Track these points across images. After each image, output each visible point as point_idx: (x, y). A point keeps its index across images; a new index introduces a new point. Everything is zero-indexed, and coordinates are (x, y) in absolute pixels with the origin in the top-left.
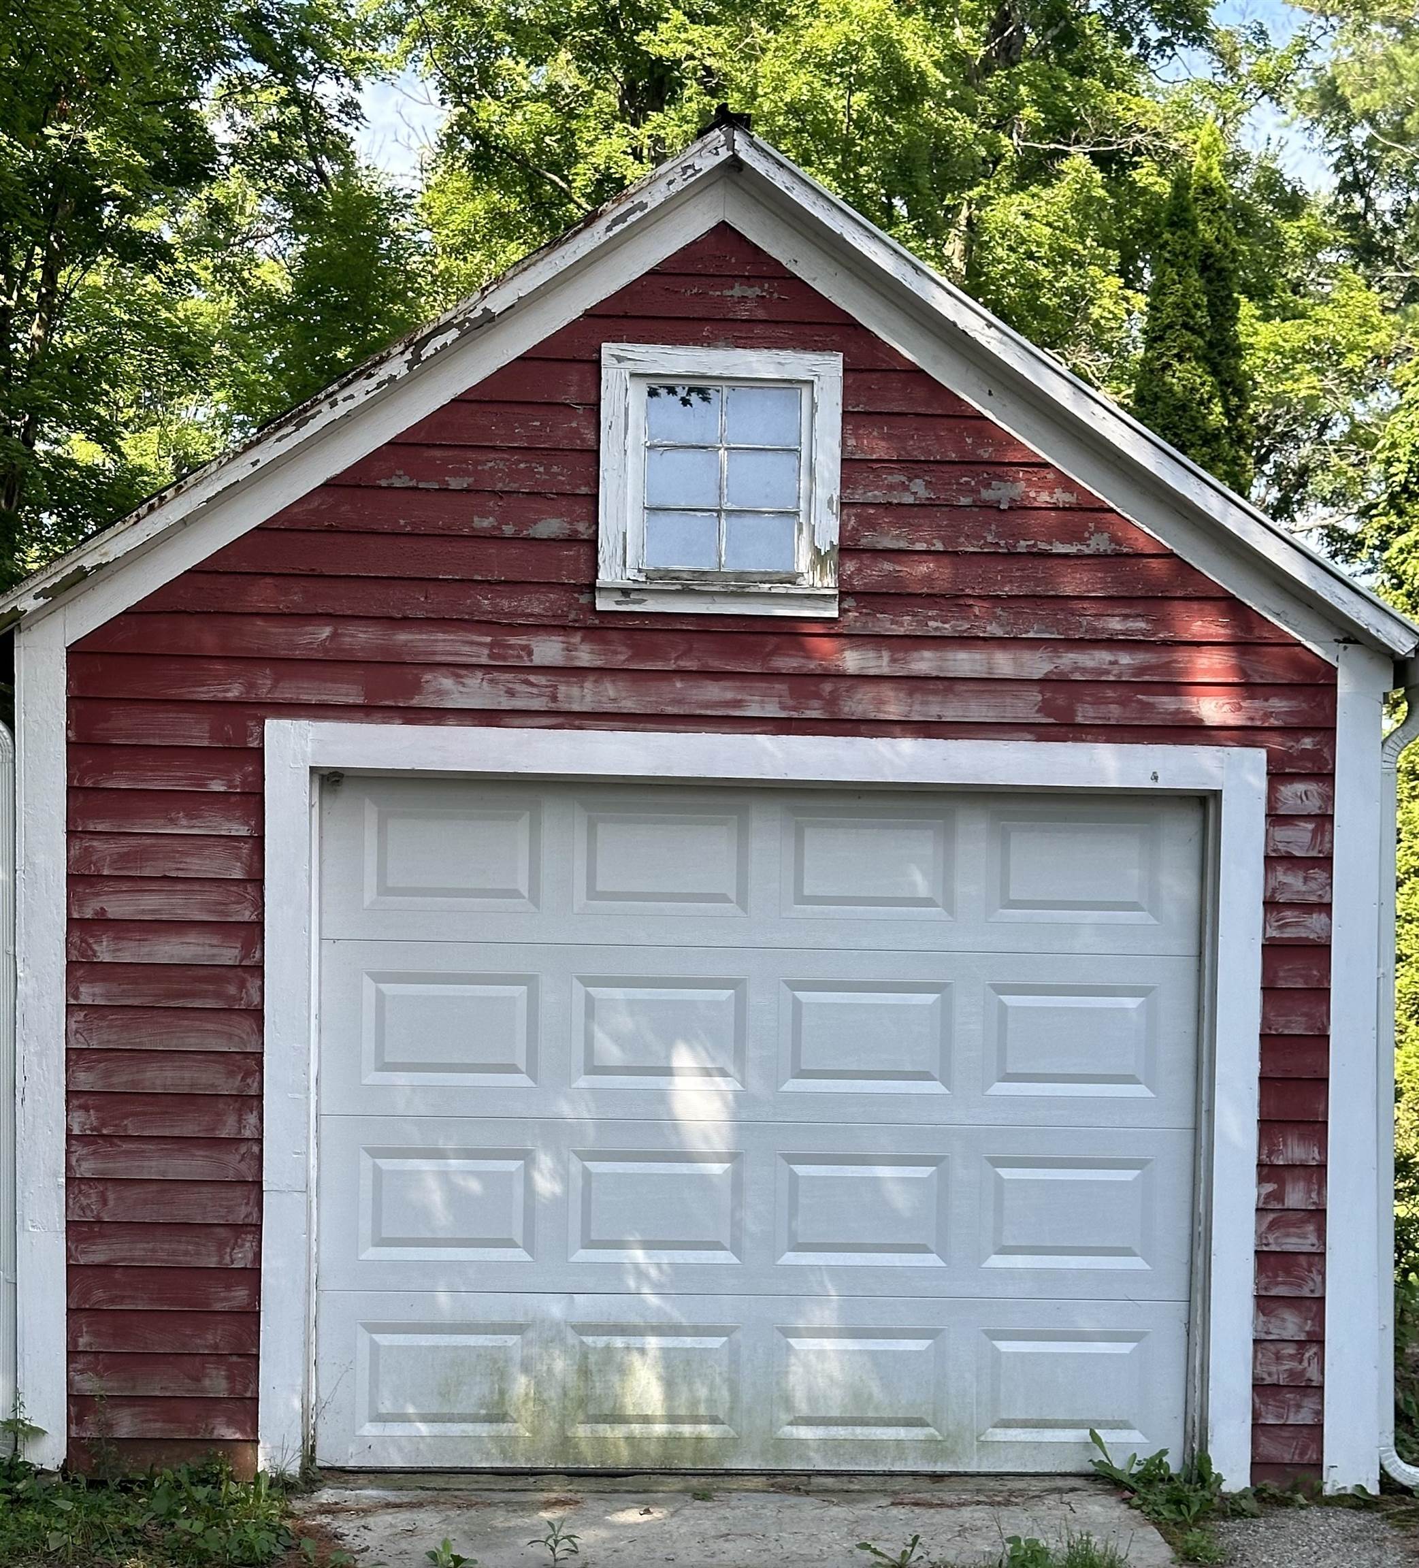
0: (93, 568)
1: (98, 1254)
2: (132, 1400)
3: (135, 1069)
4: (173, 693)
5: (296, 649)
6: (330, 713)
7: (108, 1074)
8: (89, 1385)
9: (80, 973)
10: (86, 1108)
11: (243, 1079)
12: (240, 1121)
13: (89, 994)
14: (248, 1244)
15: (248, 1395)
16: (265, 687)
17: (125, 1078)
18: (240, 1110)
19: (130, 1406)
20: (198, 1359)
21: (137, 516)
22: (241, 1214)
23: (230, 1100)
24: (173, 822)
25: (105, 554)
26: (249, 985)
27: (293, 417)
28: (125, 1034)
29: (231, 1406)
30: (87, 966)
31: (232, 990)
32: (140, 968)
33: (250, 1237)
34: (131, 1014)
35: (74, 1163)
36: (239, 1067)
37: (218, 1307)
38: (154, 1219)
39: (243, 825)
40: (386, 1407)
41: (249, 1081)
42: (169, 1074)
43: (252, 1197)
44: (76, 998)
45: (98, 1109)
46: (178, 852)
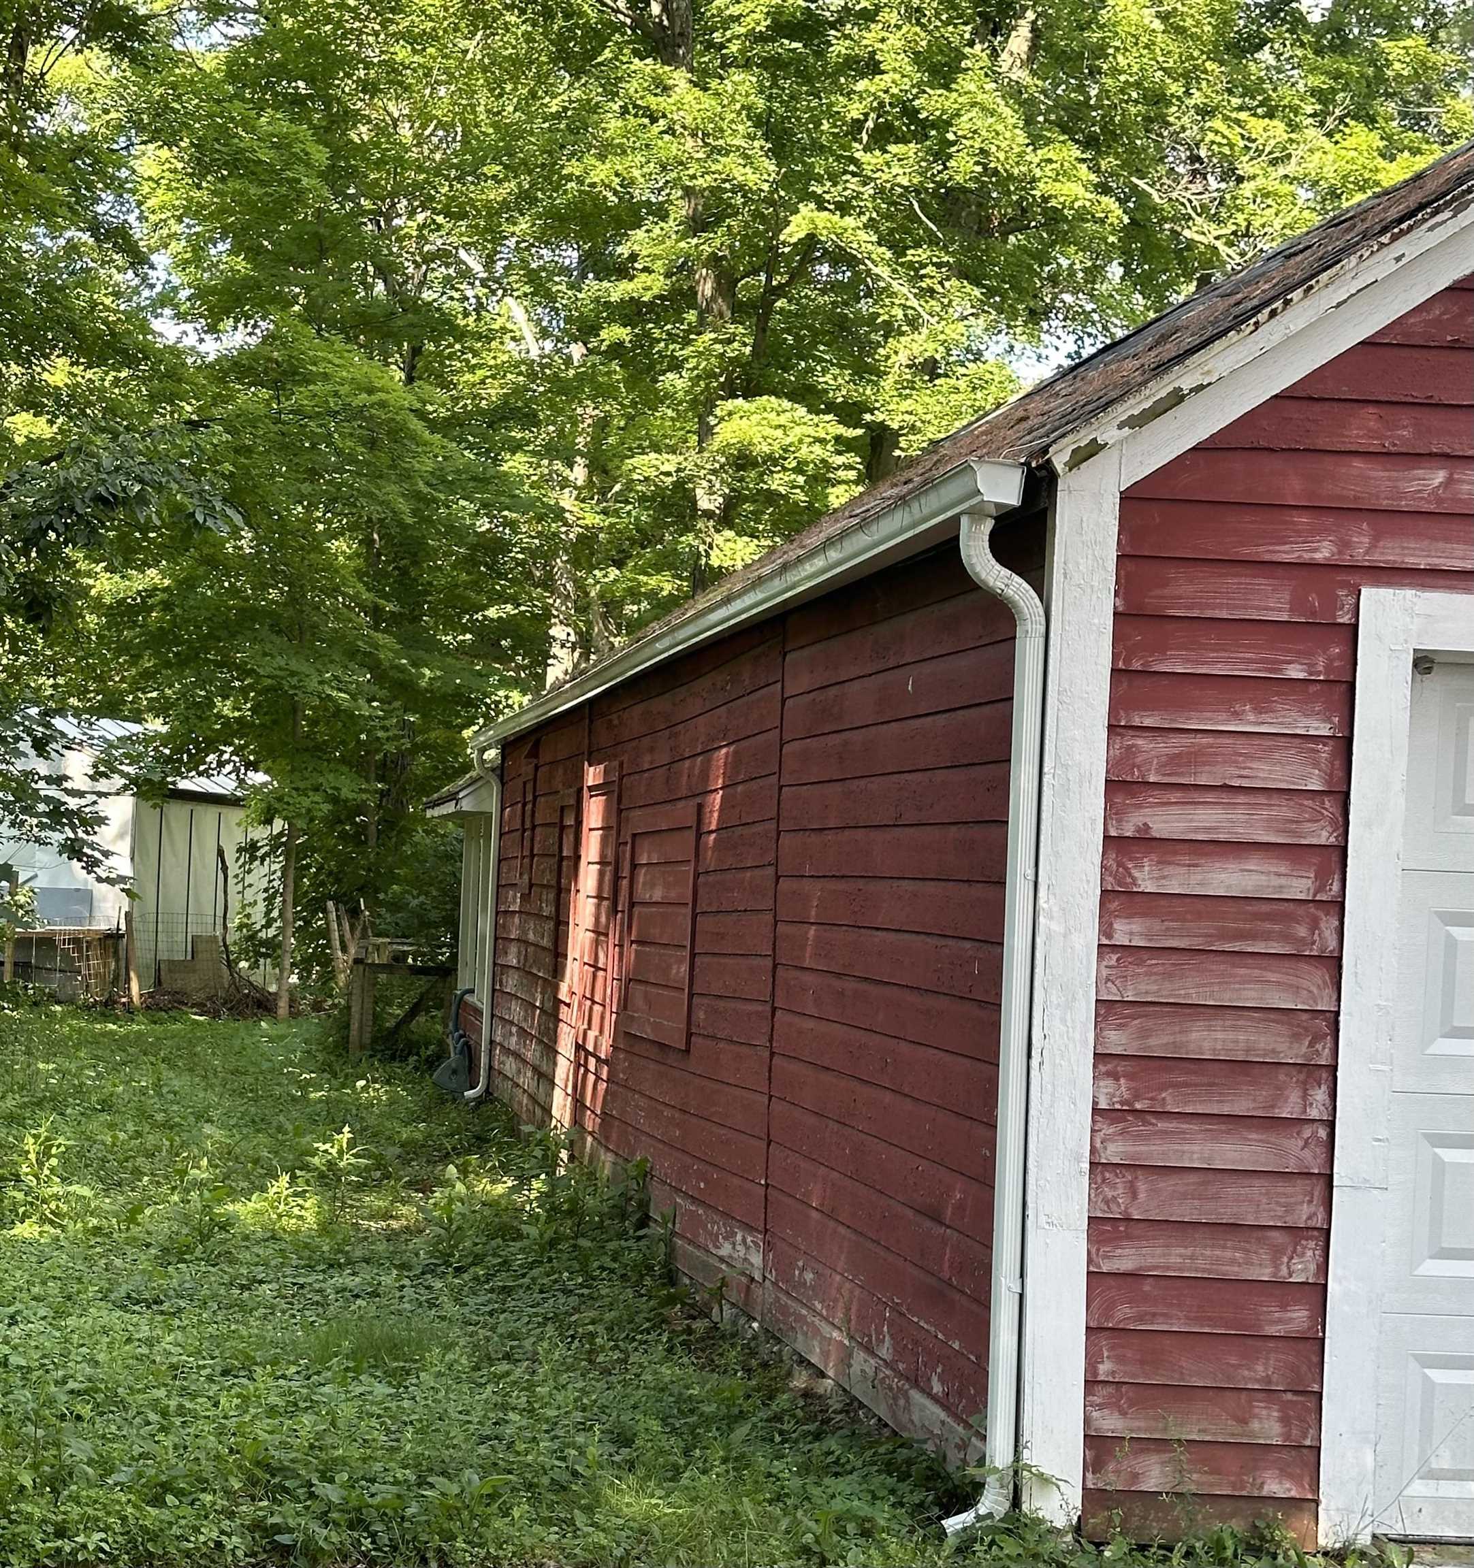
0: (1191, 390)
1: (1125, 1260)
2: (1161, 1444)
3: (1177, 1029)
4: (1246, 552)
5: (1401, 499)
6: (1441, 582)
7: (1144, 1034)
8: (1110, 1423)
9: (1114, 905)
10: (1115, 1076)
11: (1311, 1045)
12: (1305, 1096)
13: (1126, 932)
14: (1310, 1253)
15: (1308, 1442)
16: (1362, 548)
17: (1166, 1039)
18: (1305, 1083)
19: (1158, 1451)
20: (1244, 1395)
21: (1256, 323)
22: (1304, 1214)
23: (1294, 1071)
24: (1237, 715)
25: (1209, 372)
26: (1323, 925)
27: (1454, 199)
28: (1167, 985)
29: (1284, 1455)
30: (1123, 897)
31: (1302, 931)
32: (1188, 900)
33: (1312, 1244)
34: (1175, 958)
35: (1098, 1145)
36: (1306, 1029)
37: (1271, 1330)
38: (1194, 1218)
39: (1324, 721)
40: (1444, 1462)
41: (1319, 1047)
42: (1220, 1035)
43: (1316, 1193)
44: (1109, 937)
45: (1130, 1077)
46: (1241, 755)
